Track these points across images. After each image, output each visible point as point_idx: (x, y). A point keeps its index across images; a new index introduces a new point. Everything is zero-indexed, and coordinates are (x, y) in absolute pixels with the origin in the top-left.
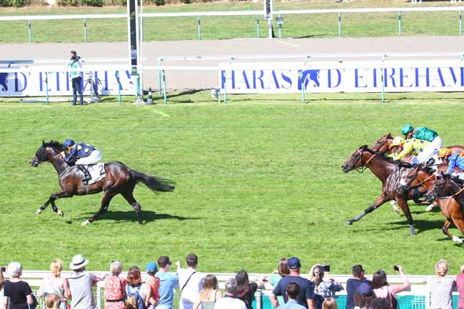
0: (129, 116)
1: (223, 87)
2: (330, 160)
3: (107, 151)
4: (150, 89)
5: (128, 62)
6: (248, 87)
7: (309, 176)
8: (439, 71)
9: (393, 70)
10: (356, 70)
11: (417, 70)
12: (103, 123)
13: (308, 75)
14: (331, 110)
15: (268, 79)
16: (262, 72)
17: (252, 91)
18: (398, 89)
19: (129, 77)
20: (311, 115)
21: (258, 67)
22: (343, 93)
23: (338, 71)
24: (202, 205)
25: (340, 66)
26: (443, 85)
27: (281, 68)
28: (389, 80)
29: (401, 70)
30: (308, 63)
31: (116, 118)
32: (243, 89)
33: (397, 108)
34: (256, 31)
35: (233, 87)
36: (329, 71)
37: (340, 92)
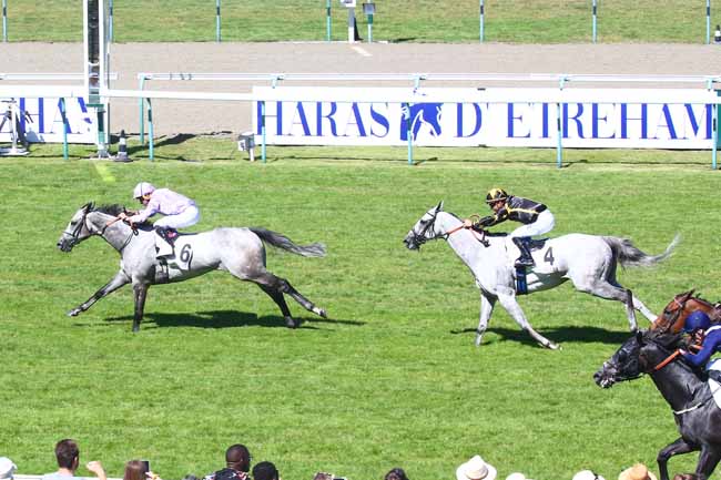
0: (83, 183)
1: (260, 132)
2: (457, 272)
3: (40, 247)
4: (123, 132)
5: (82, 82)
6: (307, 133)
7: (416, 303)
8: (666, 109)
9: (580, 107)
10: (510, 106)
11: (624, 107)
12: (35, 195)
13: (421, 113)
14: (461, 180)
15: (344, 117)
16: (334, 105)
17: (313, 140)
18: (589, 142)
19: (84, 110)
20: (423, 187)
21: (326, 95)
22: (484, 146)
23: (476, 106)
24: (214, 354)
25: (480, 98)
26: (673, 136)
27: (369, 98)
28: (572, 126)
29: (595, 107)
30: (421, 91)
31: (57, 186)
32: (299, 137)
33: (586, 179)
34: (326, 28)
35: (280, 132)
36: (460, 106)
37: (480, 146)
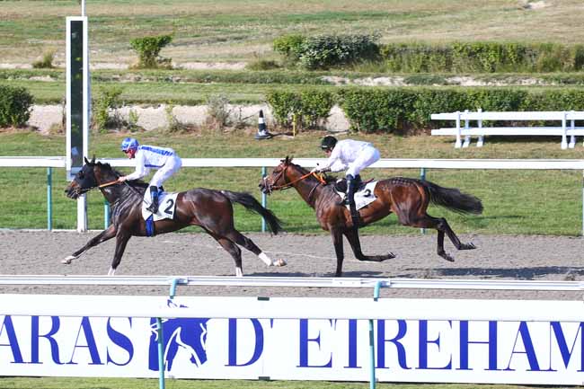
6: (18, 358)
8: (523, 328)
9: (403, 326)
10: (304, 324)
11: (464, 326)
13: (178, 330)
15: (69, 336)
16: (56, 320)
17: (26, 368)
18: (414, 374)
21: (45, 306)
22: (267, 379)
23: (256, 322)
25: (261, 311)
26: (534, 366)
27: (106, 309)
28: (391, 351)
29: (423, 325)
30: (178, 300)
32: (6, 365)
34: (45, 211)
36: (233, 323)
37: (261, 378)
